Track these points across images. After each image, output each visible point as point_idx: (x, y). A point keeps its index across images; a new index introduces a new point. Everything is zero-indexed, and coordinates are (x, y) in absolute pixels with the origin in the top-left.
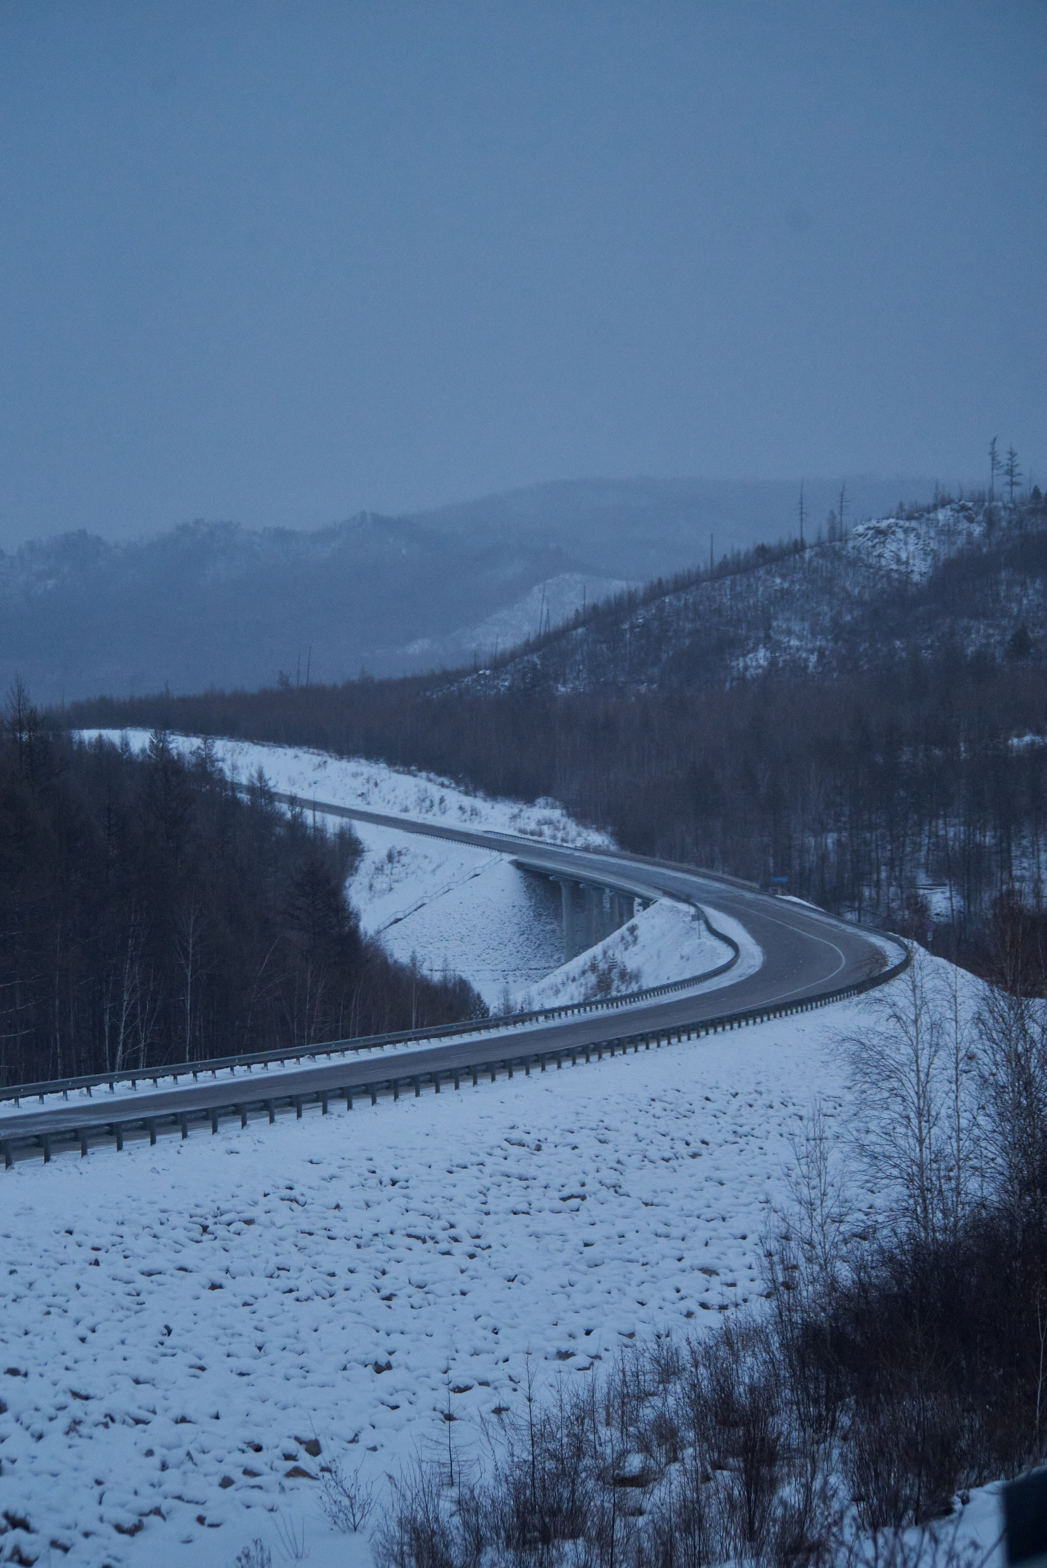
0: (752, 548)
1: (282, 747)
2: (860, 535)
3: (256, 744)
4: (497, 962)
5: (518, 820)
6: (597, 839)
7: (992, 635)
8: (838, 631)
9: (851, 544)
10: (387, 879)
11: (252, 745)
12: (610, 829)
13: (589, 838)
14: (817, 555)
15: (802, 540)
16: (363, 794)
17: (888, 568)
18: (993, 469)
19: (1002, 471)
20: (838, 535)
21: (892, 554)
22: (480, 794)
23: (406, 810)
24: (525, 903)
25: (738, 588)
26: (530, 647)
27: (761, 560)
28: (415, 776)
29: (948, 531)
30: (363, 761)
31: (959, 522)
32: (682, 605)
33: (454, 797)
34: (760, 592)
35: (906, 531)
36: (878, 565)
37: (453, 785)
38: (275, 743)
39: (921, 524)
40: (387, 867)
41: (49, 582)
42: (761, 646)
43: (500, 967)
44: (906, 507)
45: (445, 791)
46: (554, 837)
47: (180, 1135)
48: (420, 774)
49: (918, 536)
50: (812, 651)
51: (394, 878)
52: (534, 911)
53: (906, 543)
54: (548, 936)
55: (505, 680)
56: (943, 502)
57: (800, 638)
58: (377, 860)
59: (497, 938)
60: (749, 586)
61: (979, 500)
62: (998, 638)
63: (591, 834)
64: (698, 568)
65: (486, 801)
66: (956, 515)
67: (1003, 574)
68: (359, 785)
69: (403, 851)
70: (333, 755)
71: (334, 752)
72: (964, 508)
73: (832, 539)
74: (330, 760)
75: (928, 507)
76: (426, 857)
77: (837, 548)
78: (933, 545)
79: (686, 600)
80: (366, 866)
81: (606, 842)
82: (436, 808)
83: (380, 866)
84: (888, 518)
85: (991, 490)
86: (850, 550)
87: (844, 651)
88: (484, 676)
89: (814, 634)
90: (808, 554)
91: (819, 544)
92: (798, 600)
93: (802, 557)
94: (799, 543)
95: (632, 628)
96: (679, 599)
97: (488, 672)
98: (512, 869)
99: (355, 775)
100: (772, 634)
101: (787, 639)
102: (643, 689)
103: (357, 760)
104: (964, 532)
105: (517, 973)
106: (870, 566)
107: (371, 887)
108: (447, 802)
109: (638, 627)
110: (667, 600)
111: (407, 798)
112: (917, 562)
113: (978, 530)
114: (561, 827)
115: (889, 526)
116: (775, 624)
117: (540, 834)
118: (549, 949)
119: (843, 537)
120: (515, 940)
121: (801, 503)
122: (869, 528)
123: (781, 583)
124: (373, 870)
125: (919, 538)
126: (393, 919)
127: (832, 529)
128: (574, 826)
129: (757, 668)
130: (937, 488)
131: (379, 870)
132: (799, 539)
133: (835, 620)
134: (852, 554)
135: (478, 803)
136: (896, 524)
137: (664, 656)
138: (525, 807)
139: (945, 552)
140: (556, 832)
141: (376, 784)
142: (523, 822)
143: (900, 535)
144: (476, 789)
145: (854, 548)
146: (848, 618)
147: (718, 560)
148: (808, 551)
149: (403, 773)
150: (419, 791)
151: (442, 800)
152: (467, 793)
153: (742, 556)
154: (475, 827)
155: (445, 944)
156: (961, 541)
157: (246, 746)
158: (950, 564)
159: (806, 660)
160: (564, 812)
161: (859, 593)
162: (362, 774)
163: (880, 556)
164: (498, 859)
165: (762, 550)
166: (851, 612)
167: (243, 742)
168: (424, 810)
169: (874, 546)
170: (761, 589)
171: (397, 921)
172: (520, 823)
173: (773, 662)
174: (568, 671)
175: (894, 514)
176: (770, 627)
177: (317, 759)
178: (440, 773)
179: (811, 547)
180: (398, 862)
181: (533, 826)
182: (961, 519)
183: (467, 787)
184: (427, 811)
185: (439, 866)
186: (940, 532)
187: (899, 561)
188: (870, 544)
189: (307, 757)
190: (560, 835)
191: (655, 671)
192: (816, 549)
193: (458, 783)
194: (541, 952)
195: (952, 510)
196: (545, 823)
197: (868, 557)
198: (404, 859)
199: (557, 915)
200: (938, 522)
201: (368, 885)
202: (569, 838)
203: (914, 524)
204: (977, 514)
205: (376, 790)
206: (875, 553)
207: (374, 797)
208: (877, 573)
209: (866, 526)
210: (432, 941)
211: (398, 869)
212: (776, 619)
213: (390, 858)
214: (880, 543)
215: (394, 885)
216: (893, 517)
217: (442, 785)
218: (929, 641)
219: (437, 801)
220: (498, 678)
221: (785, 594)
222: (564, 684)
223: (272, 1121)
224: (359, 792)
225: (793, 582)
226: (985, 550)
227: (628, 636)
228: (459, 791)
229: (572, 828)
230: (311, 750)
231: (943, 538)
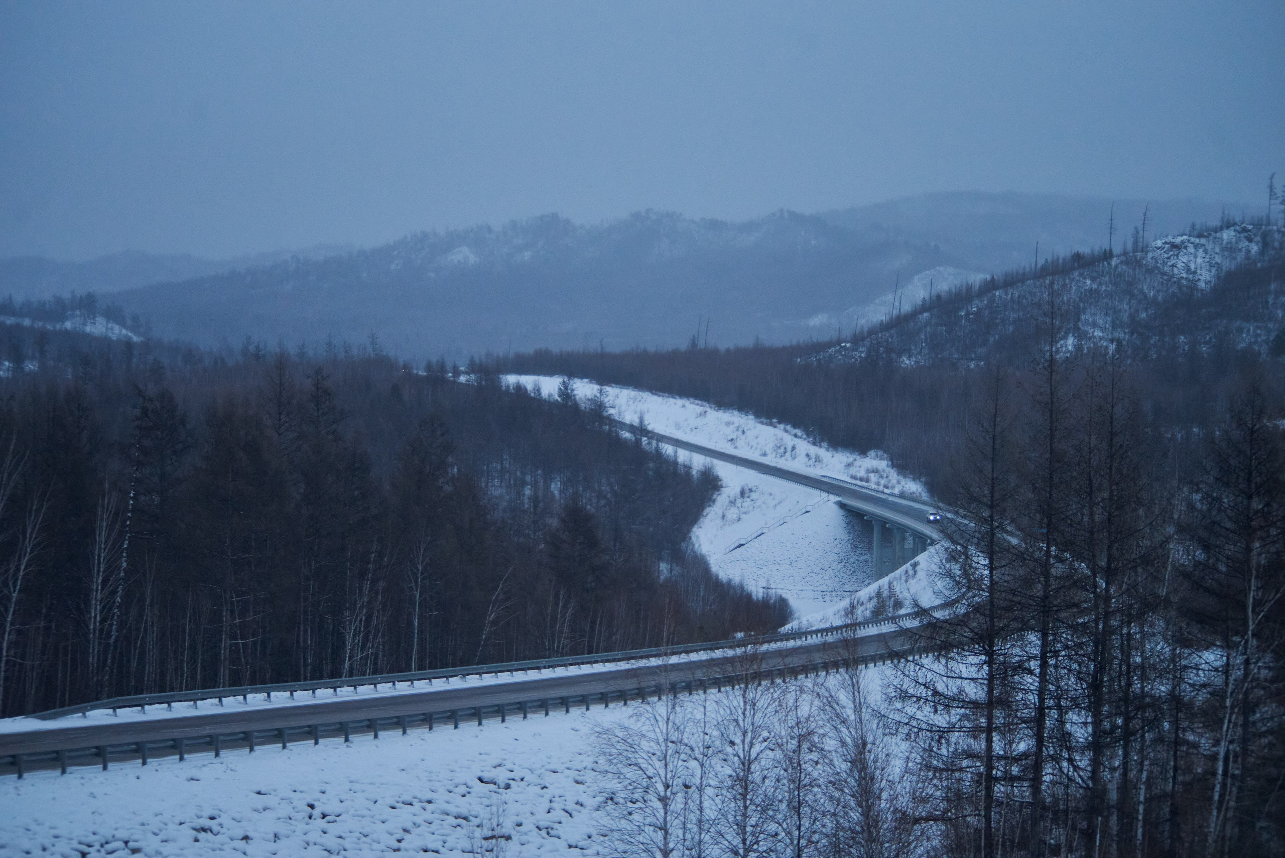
0: (1069, 255)
1: (673, 397)
2: (1158, 248)
3: (653, 394)
4: (818, 584)
5: (851, 468)
6: (913, 487)
7: (1260, 335)
8: (1134, 326)
9: (1150, 255)
10: (737, 511)
11: (650, 394)
12: (923, 479)
13: (906, 486)
14: (1122, 262)
15: (1111, 249)
16: (732, 440)
17: (1179, 276)
18: (1270, 199)
19: (1278, 201)
20: (1140, 247)
21: (1183, 265)
22: (825, 444)
23: (765, 455)
24: (845, 537)
25: (1056, 287)
26: (885, 327)
27: (1076, 264)
28: (775, 427)
29: (1231, 248)
30: (736, 413)
31: (1240, 241)
32: (1009, 298)
33: (804, 446)
34: (1073, 291)
35: (1196, 246)
36: (1171, 273)
37: (804, 436)
38: (669, 394)
39: (1209, 241)
40: (739, 502)
41: (526, 254)
42: (1071, 335)
43: (821, 588)
44: (1198, 227)
45: (796, 441)
46: (878, 484)
47: (453, 726)
48: (778, 426)
49: (1206, 251)
50: (1112, 341)
51: (743, 510)
52: (851, 544)
53: (1196, 257)
54: (861, 565)
55: (861, 352)
56: (1228, 224)
57: (1103, 329)
58: (732, 495)
59: (820, 564)
60: (1064, 285)
61: (1258, 224)
62: (1264, 338)
63: (909, 483)
64: (1024, 268)
65: (828, 451)
66: (1238, 235)
67: (1273, 286)
68: (730, 432)
69: (754, 489)
70: (713, 406)
71: (714, 404)
72: (1245, 230)
73: (1135, 250)
74: (708, 410)
75: (1216, 228)
76: (771, 494)
77: (1138, 257)
78: (1218, 259)
79: (1012, 294)
80: (721, 500)
81: (920, 490)
82: (788, 454)
83: (732, 499)
84: (1182, 236)
85: (1268, 217)
86: (1149, 260)
87: (1138, 343)
88: (845, 348)
89: (1114, 327)
90: (1114, 262)
91: (1125, 253)
92: (1103, 298)
93: (1109, 264)
94: (1108, 252)
95: (968, 314)
96: (1007, 294)
97: (848, 345)
98: (836, 508)
99: (728, 424)
100: (1080, 326)
101: (1092, 330)
102: (972, 365)
103: (731, 411)
104: (1244, 249)
105: (834, 594)
106: (1164, 274)
107: (723, 516)
108: (797, 450)
109: (973, 314)
110: (997, 293)
111: (766, 445)
112: (1204, 272)
113: (1254, 248)
114: (885, 476)
115: (1182, 242)
116: (1083, 317)
117: (867, 481)
118: (861, 576)
119: (1145, 250)
120: (834, 566)
121: (1111, 220)
122: (1166, 243)
123: (1090, 285)
124: (727, 503)
125: (1206, 253)
126: (737, 544)
127: (1136, 242)
128: (895, 475)
129: (1065, 353)
130: (1223, 213)
131: (733, 503)
132: (1108, 248)
133: (1132, 317)
134: (1152, 263)
135: (823, 452)
136: (1189, 241)
137: (992, 340)
138: (859, 457)
139: (1227, 265)
140: (880, 479)
141: (743, 432)
142: (855, 470)
143: (1191, 249)
144: (822, 440)
145: (1152, 258)
146: (1144, 315)
147: (1041, 262)
148: (1115, 259)
149: (766, 424)
150: (777, 440)
151: (793, 448)
152: (814, 444)
153: (1061, 261)
154: (815, 472)
155: (777, 566)
156: (1240, 257)
157: (646, 395)
158: (1230, 275)
159: (1107, 348)
160: (890, 463)
161: (1154, 295)
162: (733, 424)
163: (1173, 266)
164: (826, 499)
165: (1077, 257)
166: (1146, 309)
167: (644, 392)
168: (778, 456)
169: (1169, 258)
170: (1074, 288)
171: (741, 545)
172: (853, 471)
173: (1078, 348)
174: (913, 348)
175: (1187, 232)
176: (1079, 319)
177: (699, 409)
178: (795, 426)
179: (1118, 256)
180: (749, 497)
181: (862, 473)
182: (1243, 239)
183: (815, 439)
184: (781, 456)
185: (780, 503)
186: (1223, 249)
187: (1188, 270)
188: (1166, 256)
189: (693, 406)
190: (883, 482)
191: (982, 351)
192: (1123, 258)
193: (808, 435)
194: (855, 577)
195: (1235, 230)
196: (873, 472)
197: (1163, 267)
198: (754, 495)
199: (870, 548)
200: (1223, 240)
201: (721, 515)
202: (890, 485)
203: (1203, 241)
204: (1255, 235)
205: (743, 437)
206: (1169, 264)
207: (741, 443)
208: (1169, 280)
209: (1163, 241)
210: (767, 564)
211: (747, 503)
212: (1085, 313)
213: (742, 494)
214: (1174, 255)
215: (743, 516)
216: (1186, 235)
217: (796, 436)
218: (1208, 338)
219: (789, 449)
220: (856, 350)
221: (1092, 294)
222: (909, 358)
223: (525, 717)
224: (730, 439)
225: (1100, 284)
226: (1259, 265)
227: (963, 322)
228: (809, 442)
229: (893, 475)
230: (696, 402)
231: (1226, 253)
